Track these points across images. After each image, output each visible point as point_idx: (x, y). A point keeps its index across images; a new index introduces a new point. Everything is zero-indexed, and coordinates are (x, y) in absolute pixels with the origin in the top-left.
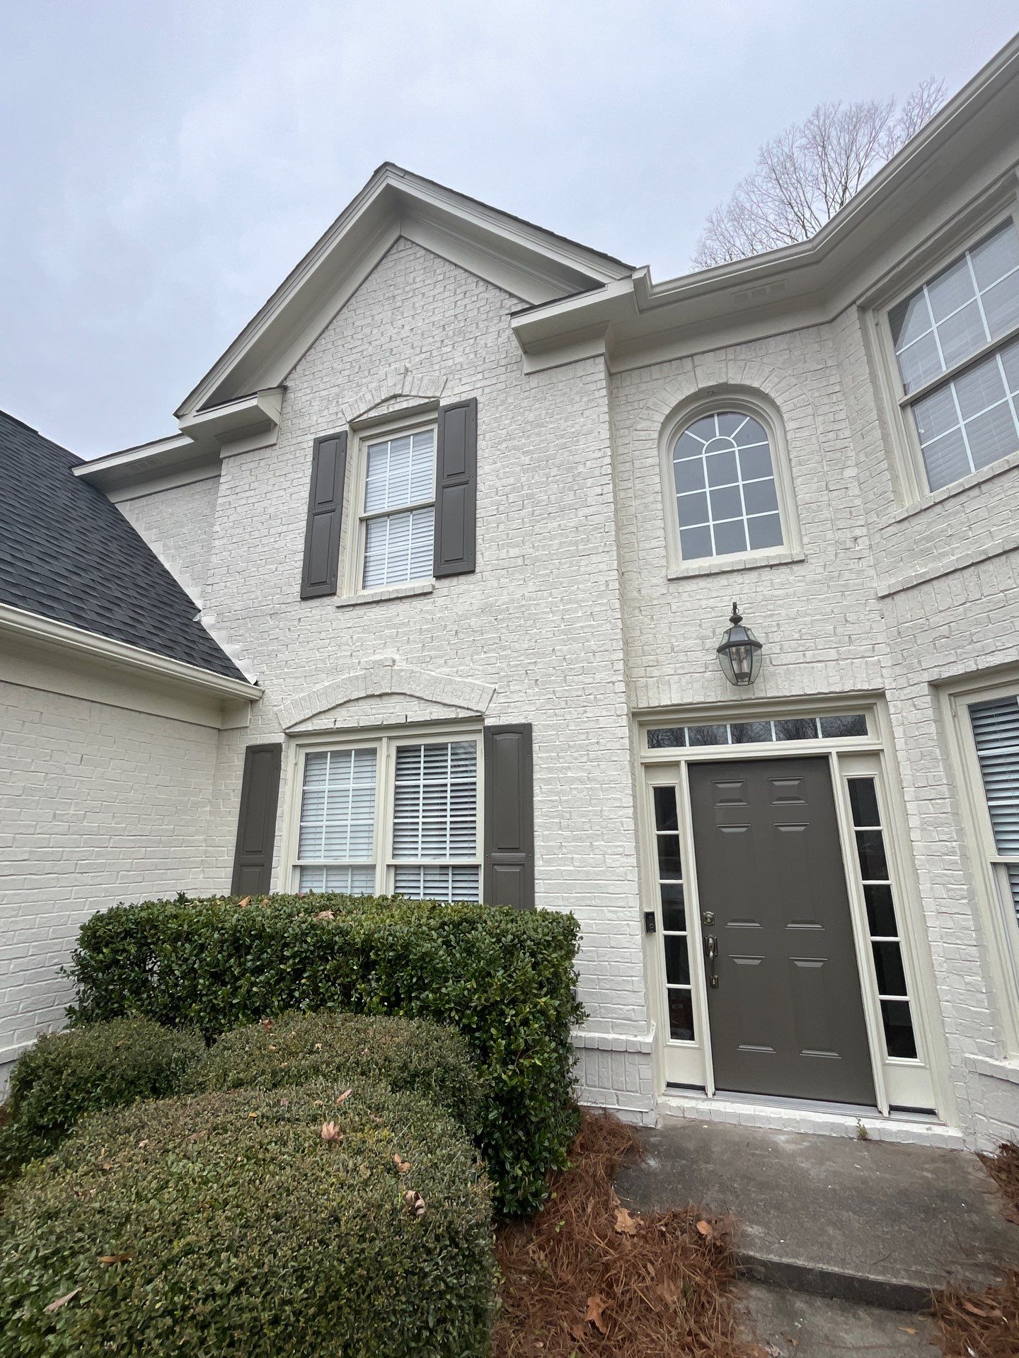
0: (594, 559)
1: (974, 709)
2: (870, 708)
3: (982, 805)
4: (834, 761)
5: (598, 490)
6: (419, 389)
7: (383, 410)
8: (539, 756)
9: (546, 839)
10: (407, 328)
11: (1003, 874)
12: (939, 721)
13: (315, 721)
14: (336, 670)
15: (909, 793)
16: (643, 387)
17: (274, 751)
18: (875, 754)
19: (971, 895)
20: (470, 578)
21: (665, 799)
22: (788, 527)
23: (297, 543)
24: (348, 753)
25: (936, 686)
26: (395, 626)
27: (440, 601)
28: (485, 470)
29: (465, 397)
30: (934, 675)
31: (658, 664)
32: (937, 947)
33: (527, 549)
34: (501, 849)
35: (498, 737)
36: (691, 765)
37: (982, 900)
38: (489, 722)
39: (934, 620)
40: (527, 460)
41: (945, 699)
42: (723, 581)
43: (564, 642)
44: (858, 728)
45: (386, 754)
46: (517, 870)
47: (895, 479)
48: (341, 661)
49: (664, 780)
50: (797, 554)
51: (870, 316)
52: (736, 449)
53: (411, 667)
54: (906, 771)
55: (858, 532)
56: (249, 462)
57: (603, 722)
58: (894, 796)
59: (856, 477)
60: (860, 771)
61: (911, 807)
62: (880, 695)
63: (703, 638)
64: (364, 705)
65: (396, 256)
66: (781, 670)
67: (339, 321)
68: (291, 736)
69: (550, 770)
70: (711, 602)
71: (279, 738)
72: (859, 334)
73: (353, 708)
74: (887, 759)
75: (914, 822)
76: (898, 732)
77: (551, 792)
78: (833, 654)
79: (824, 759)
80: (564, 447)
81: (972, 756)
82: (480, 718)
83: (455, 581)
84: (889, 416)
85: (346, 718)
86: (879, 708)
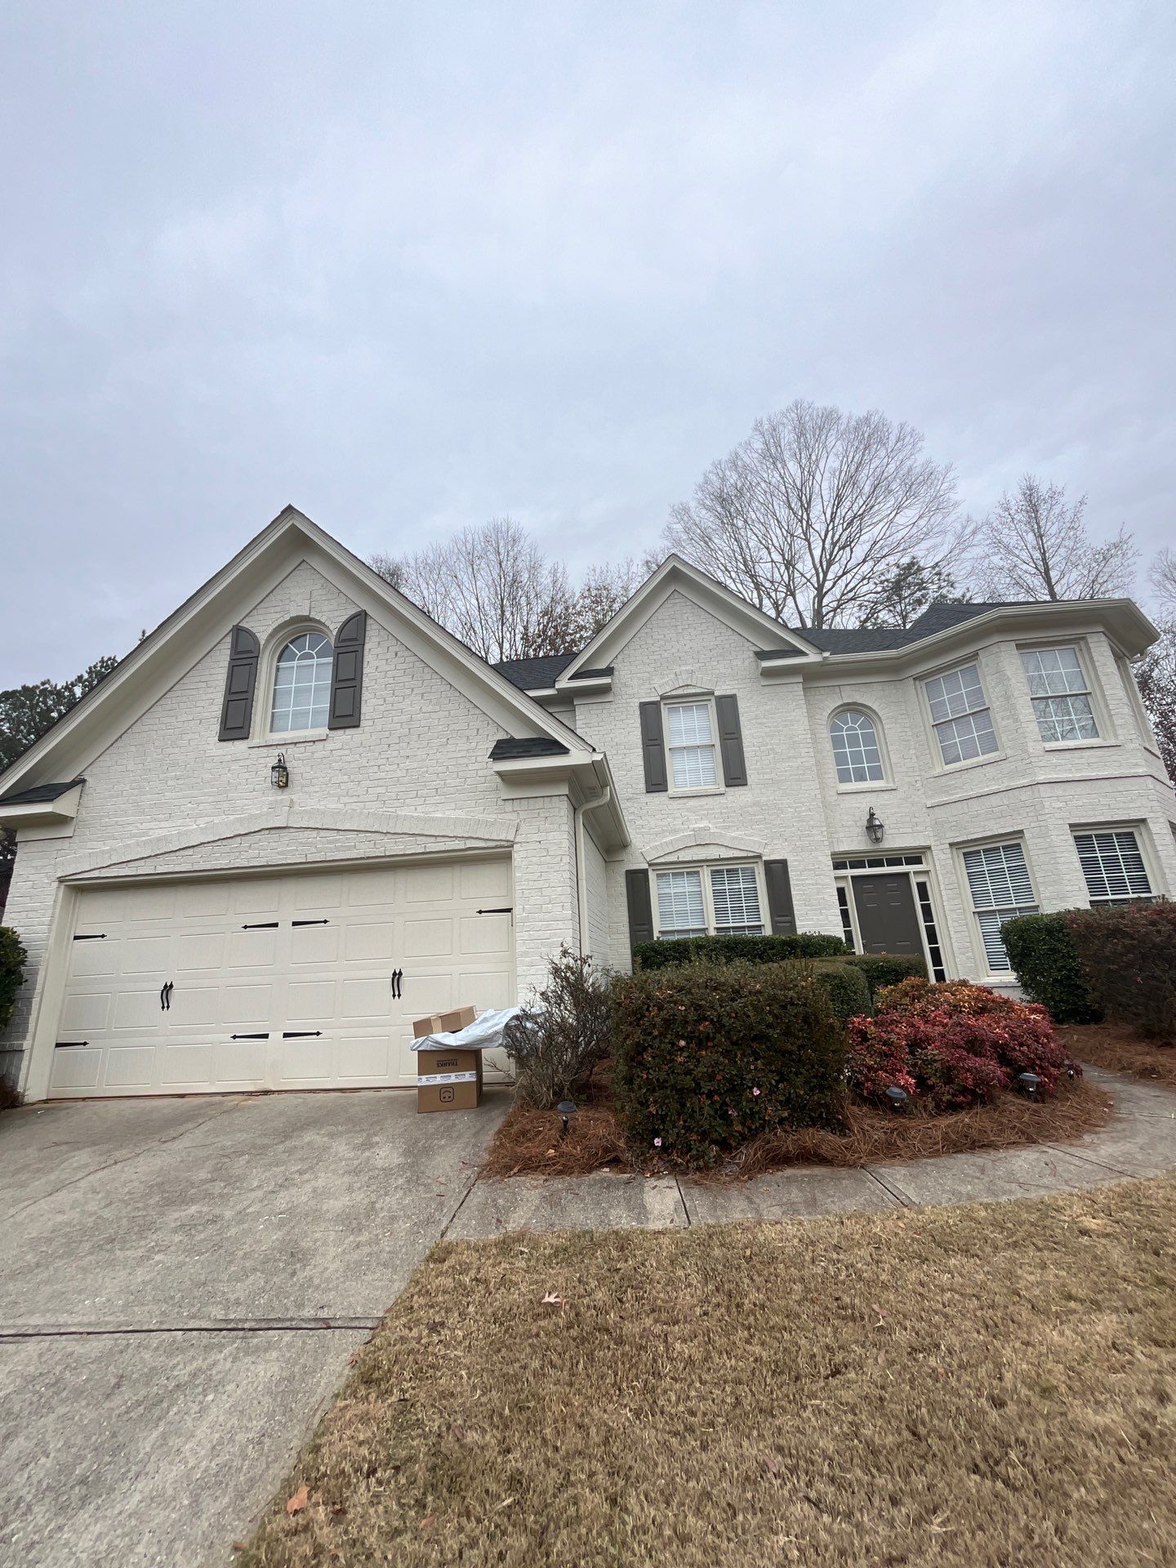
0: (807, 783)
1: (965, 854)
2: (924, 853)
3: (969, 891)
4: (912, 876)
5: (806, 750)
6: (702, 683)
7: (680, 692)
8: (792, 875)
9: (798, 910)
10: (688, 646)
11: (976, 916)
12: (953, 859)
13: (666, 857)
14: (675, 831)
15: (942, 887)
16: (817, 697)
17: (645, 872)
18: (927, 872)
19: (967, 925)
20: (745, 788)
21: (841, 892)
22: (886, 770)
23: (639, 761)
24: (682, 874)
25: (951, 845)
26: (705, 810)
27: (730, 798)
28: (746, 732)
29: (729, 693)
30: (951, 841)
31: (836, 832)
32: (955, 945)
33: (773, 776)
34: (779, 916)
35: (771, 865)
36: (852, 877)
37: (970, 925)
38: (764, 858)
39: (951, 819)
40: (767, 730)
41: (954, 850)
42: (862, 795)
43: (798, 822)
44: (918, 861)
45: (706, 874)
46: (788, 924)
47: (932, 758)
48: (677, 827)
49: (841, 885)
50: (891, 785)
51: (917, 682)
52: (859, 732)
53: (719, 831)
54: (940, 877)
55: (917, 778)
56: (595, 710)
57: (820, 858)
58: (936, 890)
59: (915, 754)
60: (921, 879)
61: (943, 893)
62: (929, 848)
63: (856, 822)
64: (695, 850)
65: (673, 601)
66: (890, 837)
67: (642, 633)
68: (650, 865)
69: (797, 880)
70: (858, 805)
71: (645, 866)
72: (913, 691)
73: (688, 851)
74: (932, 874)
75: (944, 898)
76: (937, 863)
77: (800, 890)
78: (910, 830)
79: (907, 874)
80: (786, 726)
81: (965, 872)
82: (759, 857)
83: (736, 788)
84: (928, 729)
85: (685, 856)
86: (928, 853)
